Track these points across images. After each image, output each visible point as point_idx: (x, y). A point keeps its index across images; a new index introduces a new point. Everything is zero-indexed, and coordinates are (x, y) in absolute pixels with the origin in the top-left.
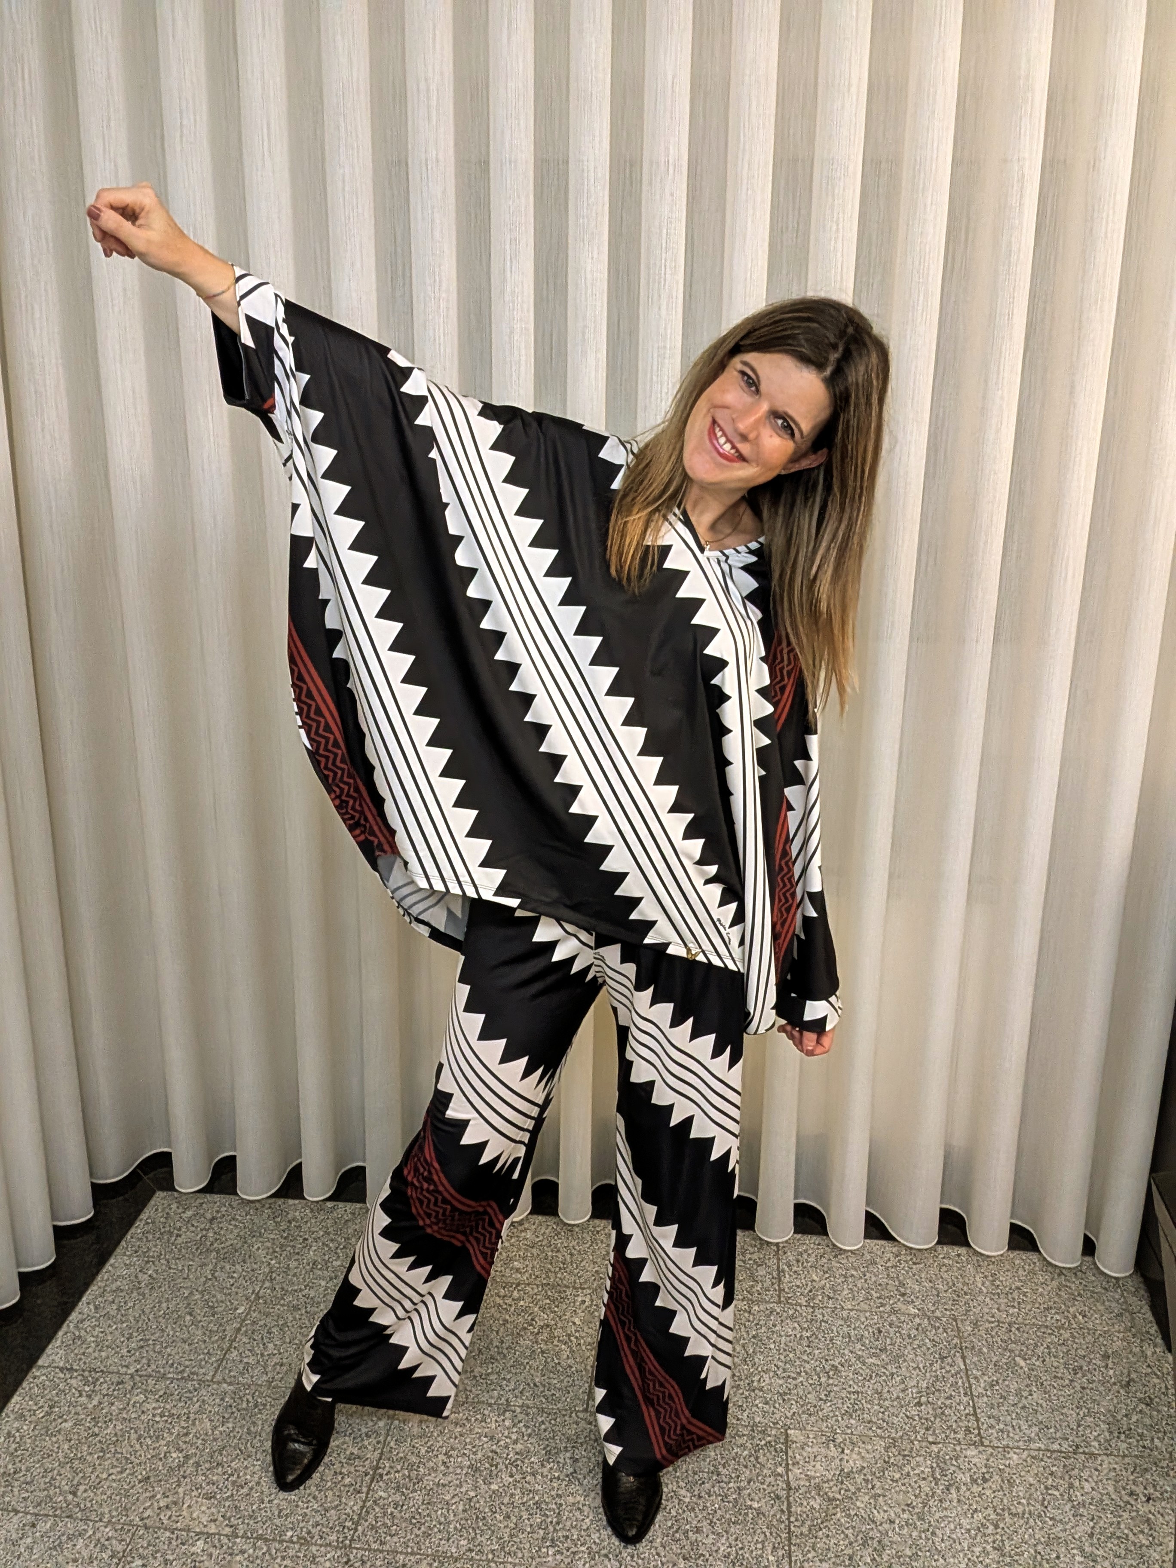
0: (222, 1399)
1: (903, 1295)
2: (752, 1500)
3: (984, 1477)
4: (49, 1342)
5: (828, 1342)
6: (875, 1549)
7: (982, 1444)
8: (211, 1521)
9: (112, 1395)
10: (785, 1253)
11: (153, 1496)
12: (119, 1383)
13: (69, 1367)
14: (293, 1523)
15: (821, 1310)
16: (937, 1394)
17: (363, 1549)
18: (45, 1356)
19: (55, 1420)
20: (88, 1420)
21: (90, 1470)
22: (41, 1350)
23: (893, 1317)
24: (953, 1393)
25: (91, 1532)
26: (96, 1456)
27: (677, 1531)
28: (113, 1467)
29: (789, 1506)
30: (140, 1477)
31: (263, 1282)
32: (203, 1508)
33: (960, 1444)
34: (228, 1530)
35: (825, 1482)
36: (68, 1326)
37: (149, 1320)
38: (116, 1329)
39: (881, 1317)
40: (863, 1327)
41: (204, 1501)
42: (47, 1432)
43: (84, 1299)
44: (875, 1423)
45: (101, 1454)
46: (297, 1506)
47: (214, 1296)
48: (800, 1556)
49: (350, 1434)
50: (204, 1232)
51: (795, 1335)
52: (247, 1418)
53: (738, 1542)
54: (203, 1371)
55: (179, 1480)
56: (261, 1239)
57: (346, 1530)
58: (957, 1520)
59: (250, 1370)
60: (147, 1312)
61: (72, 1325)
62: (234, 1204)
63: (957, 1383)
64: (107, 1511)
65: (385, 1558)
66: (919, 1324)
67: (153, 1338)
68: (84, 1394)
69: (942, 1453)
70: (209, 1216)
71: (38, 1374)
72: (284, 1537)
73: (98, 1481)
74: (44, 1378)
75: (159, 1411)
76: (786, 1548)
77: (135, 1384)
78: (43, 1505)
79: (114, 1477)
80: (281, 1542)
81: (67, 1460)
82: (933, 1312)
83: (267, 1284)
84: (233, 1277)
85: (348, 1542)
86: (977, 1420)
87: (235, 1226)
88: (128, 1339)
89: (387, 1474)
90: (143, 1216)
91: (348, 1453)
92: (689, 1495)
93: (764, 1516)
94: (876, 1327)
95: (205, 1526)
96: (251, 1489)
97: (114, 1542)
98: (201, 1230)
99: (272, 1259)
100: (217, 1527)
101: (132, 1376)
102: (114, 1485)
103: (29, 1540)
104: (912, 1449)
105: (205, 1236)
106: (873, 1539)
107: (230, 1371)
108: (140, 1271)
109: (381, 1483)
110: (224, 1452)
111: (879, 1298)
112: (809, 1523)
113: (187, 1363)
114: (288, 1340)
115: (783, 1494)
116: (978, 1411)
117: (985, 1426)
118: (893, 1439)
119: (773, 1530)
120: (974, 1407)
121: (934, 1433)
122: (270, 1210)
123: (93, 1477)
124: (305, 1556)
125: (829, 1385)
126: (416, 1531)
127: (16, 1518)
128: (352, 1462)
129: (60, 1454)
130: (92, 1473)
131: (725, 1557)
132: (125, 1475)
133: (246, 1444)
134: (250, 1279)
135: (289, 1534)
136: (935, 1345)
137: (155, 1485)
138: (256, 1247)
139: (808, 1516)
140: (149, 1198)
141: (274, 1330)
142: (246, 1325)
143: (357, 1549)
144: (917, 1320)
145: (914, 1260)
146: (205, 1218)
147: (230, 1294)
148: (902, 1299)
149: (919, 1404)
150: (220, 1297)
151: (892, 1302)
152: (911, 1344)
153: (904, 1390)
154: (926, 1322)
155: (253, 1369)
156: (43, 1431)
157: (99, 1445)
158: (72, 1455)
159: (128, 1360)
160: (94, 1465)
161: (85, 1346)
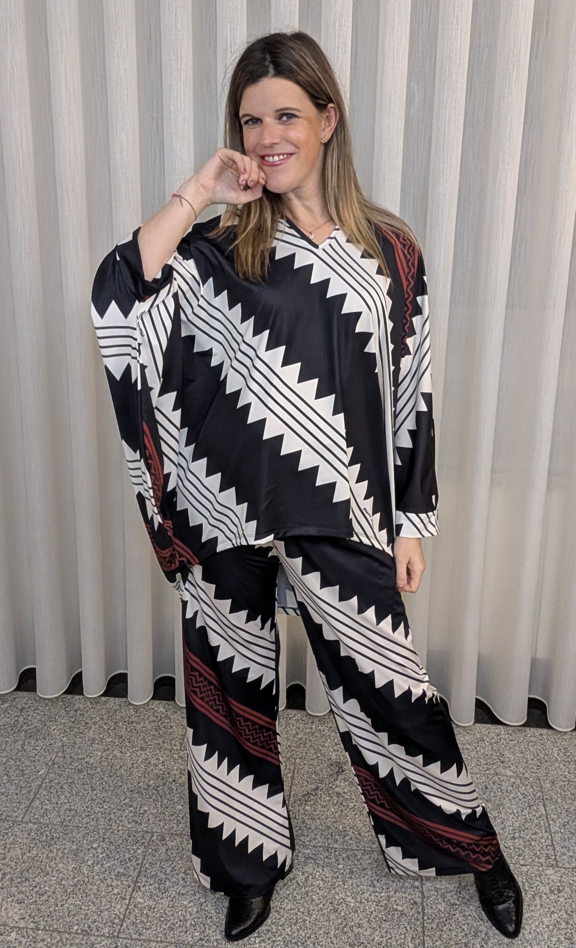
0: (29, 834)
1: (503, 762)
2: (397, 905)
3: (559, 889)
6: (483, 939)
7: (557, 866)
8: (21, 919)
14: (78, 920)
16: (526, 831)
24: (537, 831)
27: (345, 927)
29: (423, 909)
31: (57, 752)
32: (16, 910)
33: (542, 866)
34: (32, 925)
35: (448, 892)
39: (488, 778)
41: (16, 904)
46: (81, 909)
47: (23, 763)
48: (431, 944)
49: (118, 859)
50: (17, 718)
52: (46, 847)
53: (388, 934)
54: (16, 814)
56: (55, 723)
57: (115, 926)
58: (540, 918)
59: (48, 813)
62: (37, 698)
63: (540, 823)
65: (142, 945)
66: (514, 783)
69: (530, 872)
70: (20, 707)
72: (71, 930)
76: (421, 938)
80: (70, 933)
82: (523, 774)
83: (60, 754)
84: (36, 749)
85: (116, 934)
86: (554, 849)
87: (38, 714)
89: (143, 887)
91: (116, 872)
92: (353, 901)
93: (406, 916)
94: (483, 784)
95: (17, 922)
96: (49, 896)
98: (15, 717)
99: (63, 737)
100: (25, 923)
105: (17, 721)
106: (481, 932)
107: (34, 815)
109: (139, 893)
110: (30, 871)
111: (486, 764)
112: (437, 920)
113: (5, 809)
114: (75, 794)
115: (419, 900)
116: (555, 843)
117: (559, 853)
119: (412, 925)
120: (552, 840)
121: (524, 859)
122: (62, 703)
124: (86, 943)
126: (163, 926)
128: (120, 878)
131: (378, 944)
133: (46, 865)
134: (49, 751)
135: (76, 928)
136: (524, 797)
138: (52, 728)
139: (436, 915)
141: (65, 786)
142: (46, 783)
143: (123, 938)
144: (512, 780)
145: (510, 738)
146: (17, 708)
147: (34, 761)
148: (502, 765)
149: (514, 838)
150: (27, 763)
151: (495, 767)
152: (508, 796)
153: (502, 829)
154: (518, 780)
155: (50, 813)
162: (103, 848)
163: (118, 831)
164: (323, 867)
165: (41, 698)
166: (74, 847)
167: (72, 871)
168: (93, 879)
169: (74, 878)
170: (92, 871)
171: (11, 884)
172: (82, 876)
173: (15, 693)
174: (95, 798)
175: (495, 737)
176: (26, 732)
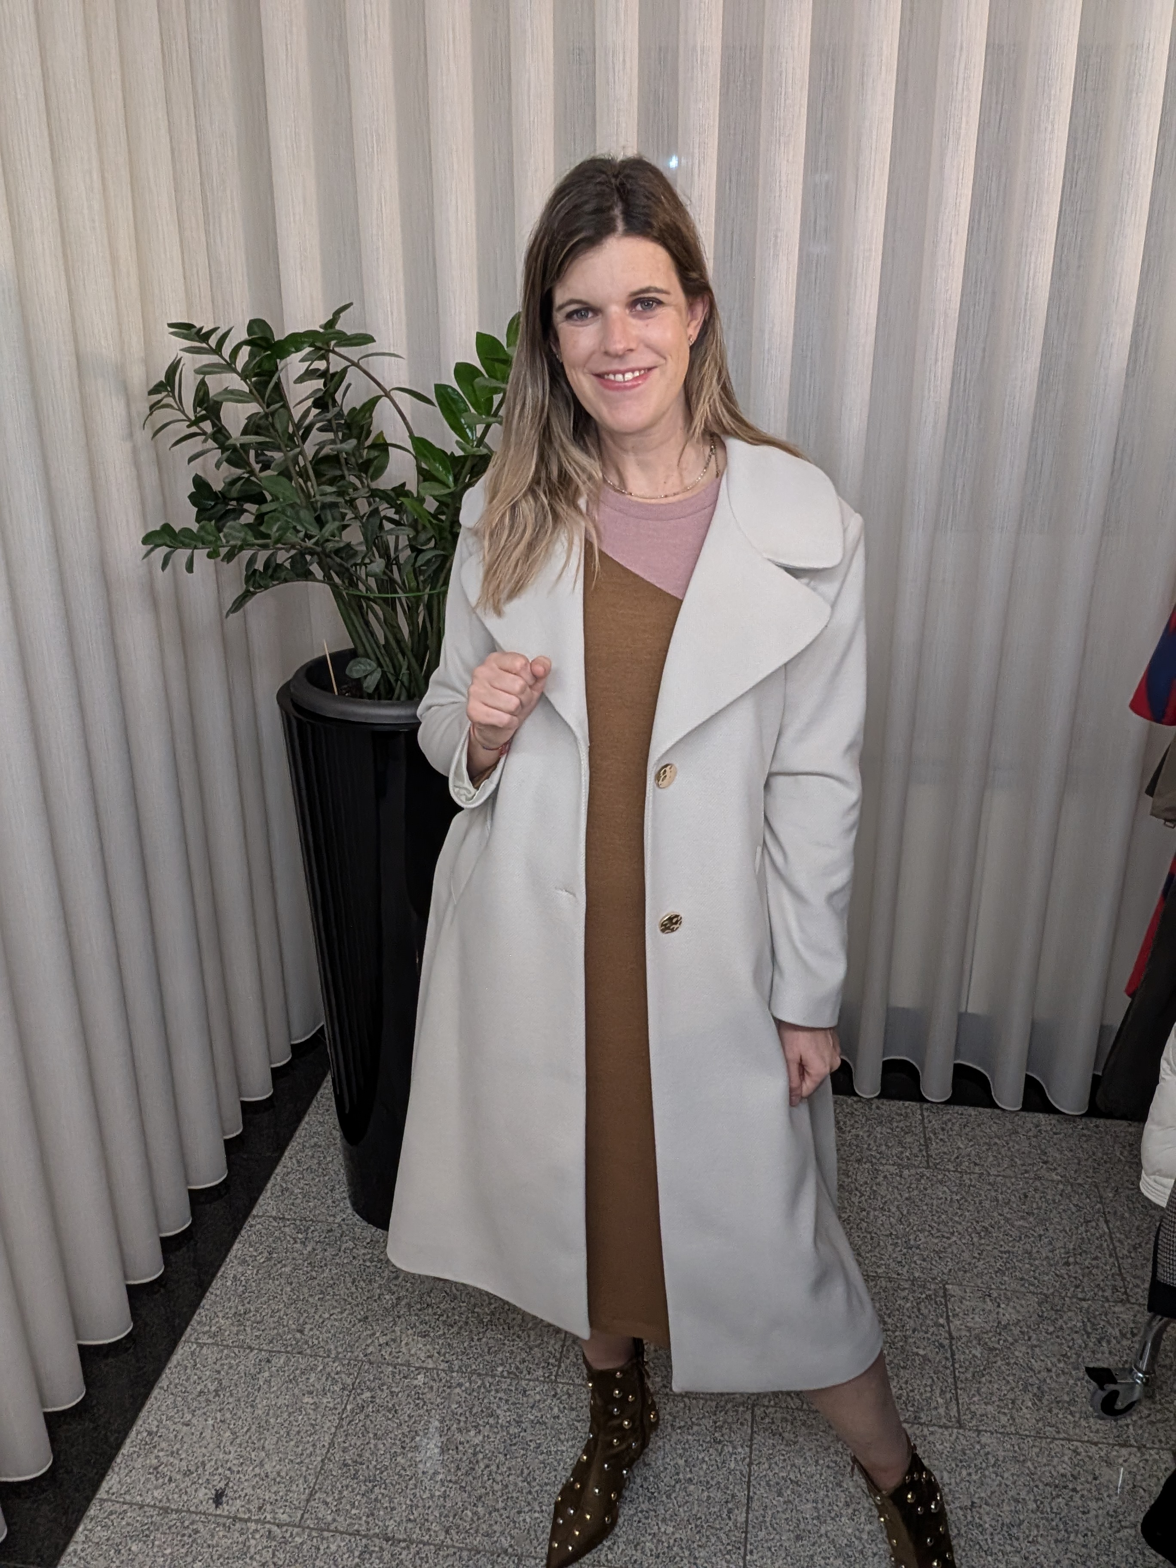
1: (1045, 1162)
2: (918, 1348)
4: (260, 1193)
5: (977, 1205)
7: (1128, 1301)
8: (429, 1357)
9: (324, 1242)
10: (930, 1122)
11: (374, 1334)
12: (329, 1231)
13: (281, 1216)
14: (502, 1359)
15: (968, 1176)
16: (1084, 1255)
17: (568, 1384)
18: (257, 1206)
19: (275, 1265)
20: (306, 1264)
21: (313, 1310)
22: (253, 1201)
23: (1038, 1183)
24: (1099, 1255)
25: (321, 1367)
26: (316, 1298)
28: (335, 1308)
29: (953, 1355)
30: (359, 1317)
32: (420, 1346)
35: (984, 1333)
36: (276, 1179)
38: (319, 1181)
39: (1027, 1183)
40: (1009, 1191)
41: (420, 1338)
42: (269, 1275)
43: (286, 1154)
44: (1028, 1280)
45: (321, 1296)
46: (504, 1344)
51: (946, 1199)
55: (394, 1320)
57: (550, 1367)
61: (279, 1178)
63: (1102, 1245)
64: (332, 1347)
66: (1063, 1191)
68: (299, 1241)
69: (1092, 1308)
71: (253, 1223)
72: (495, 1372)
73: (321, 1321)
74: (260, 1226)
75: (369, 1256)
76: (953, 1391)
78: (275, 1341)
79: (334, 1316)
80: (493, 1376)
81: (291, 1301)
82: (1075, 1179)
85: (553, 1378)
86: (1124, 1279)
88: (331, 1191)
93: (930, 1361)
94: (1022, 1192)
95: (423, 1362)
97: (343, 1376)
100: (435, 1362)
101: (340, 1225)
102: (336, 1323)
103: (267, 1374)
104: (1064, 1304)
106: (1032, 1385)
110: (432, 1295)
111: (1023, 1165)
112: (972, 1369)
115: (946, 1342)
116: (1123, 1271)
117: (1131, 1286)
118: (1045, 1294)
119: (940, 1375)
120: (1120, 1268)
121: (1083, 1292)
123: (317, 1317)
124: (517, 1389)
125: (981, 1245)
127: (252, 1354)
129: (284, 1296)
130: (315, 1313)
132: (345, 1315)
135: (500, 1369)
136: (1078, 1211)
137: (374, 1324)
143: (563, 1383)
144: (1061, 1186)
145: (1054, 1130)
148: (1045, 1166)
149: (1067, 1264)
151: (1035, 1169)
152: (1056, 1208)
153: (1052, 1251)
154: (1069, 1188)
156: (266, 1275)
157: (317, 1288)
158: (295, 1297)
159: (334, 1211)
160: (316, 1306)
161: (293, 1197)
169: (490, 1304)
171: (409, 1311)
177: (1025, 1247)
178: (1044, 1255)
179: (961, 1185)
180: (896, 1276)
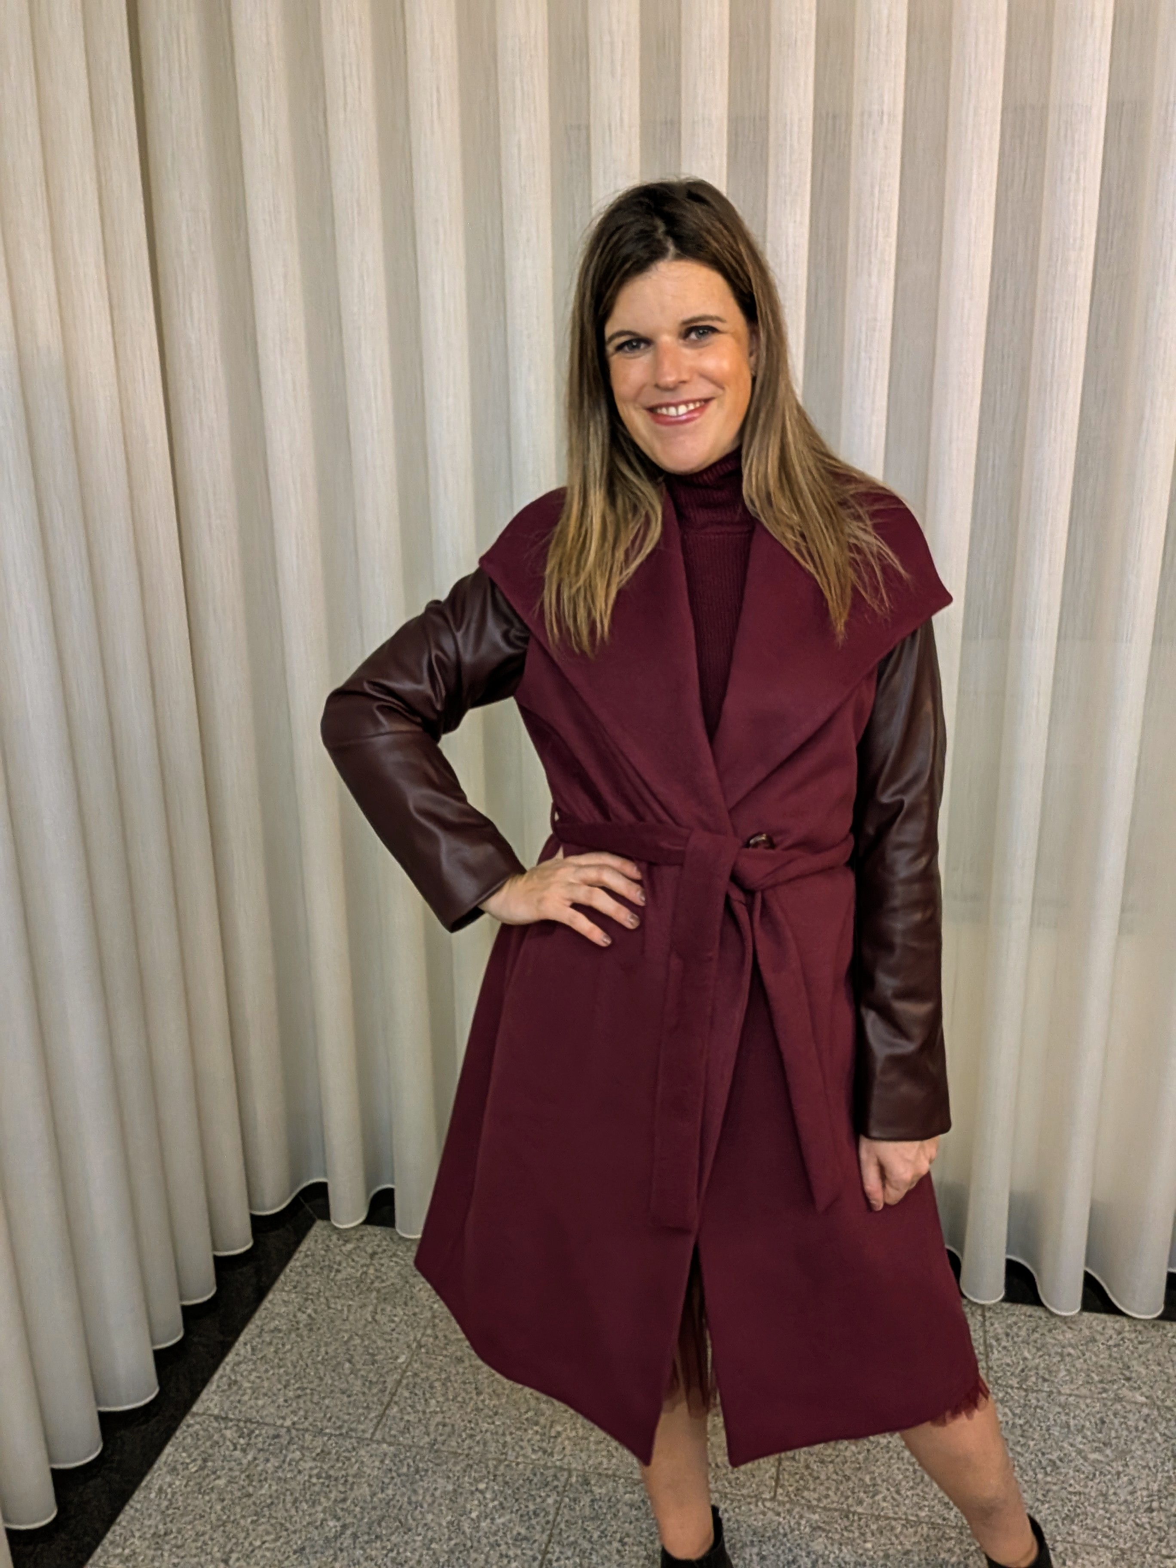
0: (382, 1462)
1: (1128, 1379)
4: (204, 1386)
5: (1044, 1432)
9: (268, 1450)
10: (992, 1324)
12: (274, 1437)
13: (224, 1415)
15: (1035, 1394)
16: (1170, 1499)
18: (199, 1401)
19: (208, 1475)
20: (243, 1476)
21: (244, 1535)
22: (195, 1395)
23: (1118, 1406)
26: (249, 1520)
28: (268, 1533)
30: (295, 1547)
31: (425, 1328)
36: (225, 1369)
37: (307, 1365)
38: (273, 1374)
39: (1105, 1405)
40: (1083, 1415)
42: (200, 1489)
43: (242, 1339)
44: (1101, 1530)
45: (255, 1518)
47: (374, 1342)
49: (517, 1511)
50: (365, 1269)
52: (408, 1485)
55: (335, 1554)
59: (411, 1429)
60: (305, 1355)
61: (228, 1368)
62: (396, 1238)
66: (1148, 1415)
67: (311, 1386)
68: (239, 1447)
70: (370, 1250)
71: (192, 1422)
73: (250, 1549)
74: (197, 1427)
75: (315, 1472)
77: (292, 1438)
79: (267, 1545)
81: (219, 1523)
82: (1163, 1401)
83: (429, 1331)
84: (393, 1321)
87: (396, 1262)
88: (285, 1387)
90: (303, 1247)
91: (515, 1532)
94: (1098, 1416)
98: (362, 1266)
101: (289, 1430)
102: (268, 1554)
104: (1144, 1563)
105: (366, 1273)
107: (390, 1429)
108: (299, 1310)
110: (383, 1524)
111: (1101, 1382)
113: (346, 1417)
114: (451, 1397)
118: (1121, 1550)
121: (1168, 1546)
123: (246, 1544)
125: (1047, 1483)
128: (518, 1543)
129: (213, 1516)
130: (245, 1538)
132: (279, 1544)
133: (407, 1515)
134: (412, 1324)
136: (1166, 1441)
137: (310, 1557)
138: (417, 1288)
140: (309, 1227)
141: (437, 1384)
142: (408, 1377)
144: (1145, 1411)
145: (1140, 1338)
146: (366, 1252)
147: (390, 1341)
148: (1127, 1384)
149: (1150, 1510)
150: (380, 1343)
151: (1115, 1387)
152: (1139, 1438)
153: (1132, 1493)
154: (1156, 1412)
155: (414, 1428)
156: (196, 1488)
157: (253, 1507)
158: (225, 1517)
159: (285, 1411)
160: (248, 1530)
161: (240, 1392)
162: (494, 1492)
163: (518, 1464)
164: (841, 1544)
165: (401, 1238)
166: (450, 1488)
167: (448, 1527)
168: (479, 1542)
169: (450, 1539)
170: (477, 1529)
171: (354, 1543)
172: (462, 1537)
173: (364, 1227)
174: (481, 1406)
175: (1114, 1336)
176: (378, 1291)
177: (1099, 1487)
178: (1122, 1499)
179: (1026, 1405)
180: (940, 1521)
